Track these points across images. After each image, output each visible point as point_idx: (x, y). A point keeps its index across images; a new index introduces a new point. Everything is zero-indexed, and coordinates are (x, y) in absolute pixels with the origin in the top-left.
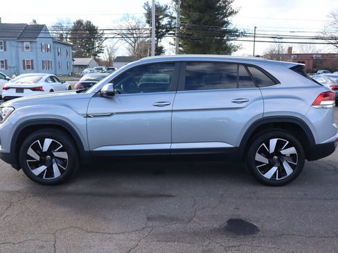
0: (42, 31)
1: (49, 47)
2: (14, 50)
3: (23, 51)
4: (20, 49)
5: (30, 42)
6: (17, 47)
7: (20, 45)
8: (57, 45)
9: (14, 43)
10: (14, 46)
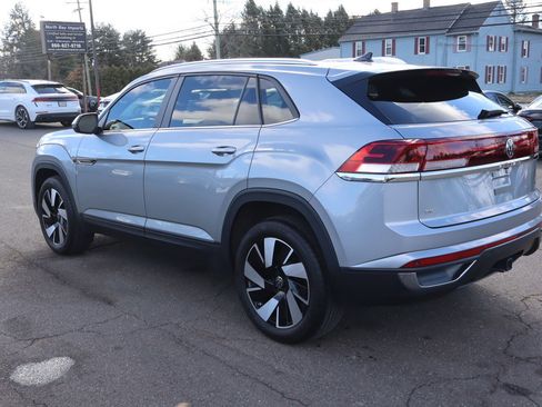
0: (492, 14)
1: (504, 41)
2: (440, 51)
3: (455, 52)
4: (450, 50)
5: (469, 35)
6: (447, 45)
7: (451, 41)
8: (520, 37)
9: (442, 40)
10: (441, 44)
